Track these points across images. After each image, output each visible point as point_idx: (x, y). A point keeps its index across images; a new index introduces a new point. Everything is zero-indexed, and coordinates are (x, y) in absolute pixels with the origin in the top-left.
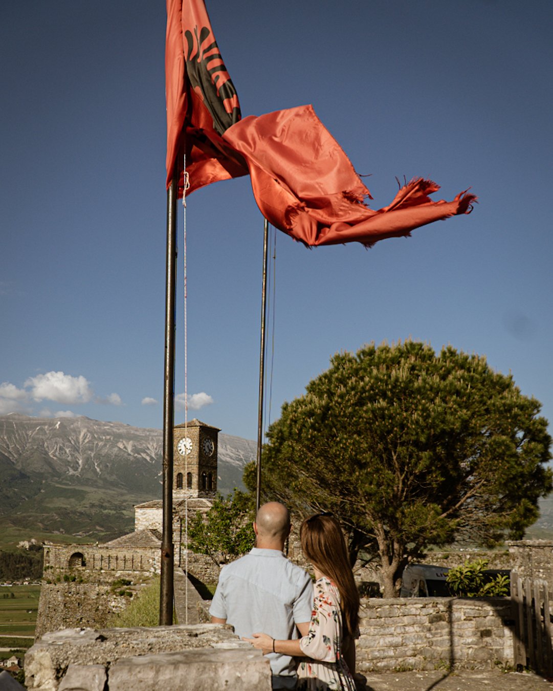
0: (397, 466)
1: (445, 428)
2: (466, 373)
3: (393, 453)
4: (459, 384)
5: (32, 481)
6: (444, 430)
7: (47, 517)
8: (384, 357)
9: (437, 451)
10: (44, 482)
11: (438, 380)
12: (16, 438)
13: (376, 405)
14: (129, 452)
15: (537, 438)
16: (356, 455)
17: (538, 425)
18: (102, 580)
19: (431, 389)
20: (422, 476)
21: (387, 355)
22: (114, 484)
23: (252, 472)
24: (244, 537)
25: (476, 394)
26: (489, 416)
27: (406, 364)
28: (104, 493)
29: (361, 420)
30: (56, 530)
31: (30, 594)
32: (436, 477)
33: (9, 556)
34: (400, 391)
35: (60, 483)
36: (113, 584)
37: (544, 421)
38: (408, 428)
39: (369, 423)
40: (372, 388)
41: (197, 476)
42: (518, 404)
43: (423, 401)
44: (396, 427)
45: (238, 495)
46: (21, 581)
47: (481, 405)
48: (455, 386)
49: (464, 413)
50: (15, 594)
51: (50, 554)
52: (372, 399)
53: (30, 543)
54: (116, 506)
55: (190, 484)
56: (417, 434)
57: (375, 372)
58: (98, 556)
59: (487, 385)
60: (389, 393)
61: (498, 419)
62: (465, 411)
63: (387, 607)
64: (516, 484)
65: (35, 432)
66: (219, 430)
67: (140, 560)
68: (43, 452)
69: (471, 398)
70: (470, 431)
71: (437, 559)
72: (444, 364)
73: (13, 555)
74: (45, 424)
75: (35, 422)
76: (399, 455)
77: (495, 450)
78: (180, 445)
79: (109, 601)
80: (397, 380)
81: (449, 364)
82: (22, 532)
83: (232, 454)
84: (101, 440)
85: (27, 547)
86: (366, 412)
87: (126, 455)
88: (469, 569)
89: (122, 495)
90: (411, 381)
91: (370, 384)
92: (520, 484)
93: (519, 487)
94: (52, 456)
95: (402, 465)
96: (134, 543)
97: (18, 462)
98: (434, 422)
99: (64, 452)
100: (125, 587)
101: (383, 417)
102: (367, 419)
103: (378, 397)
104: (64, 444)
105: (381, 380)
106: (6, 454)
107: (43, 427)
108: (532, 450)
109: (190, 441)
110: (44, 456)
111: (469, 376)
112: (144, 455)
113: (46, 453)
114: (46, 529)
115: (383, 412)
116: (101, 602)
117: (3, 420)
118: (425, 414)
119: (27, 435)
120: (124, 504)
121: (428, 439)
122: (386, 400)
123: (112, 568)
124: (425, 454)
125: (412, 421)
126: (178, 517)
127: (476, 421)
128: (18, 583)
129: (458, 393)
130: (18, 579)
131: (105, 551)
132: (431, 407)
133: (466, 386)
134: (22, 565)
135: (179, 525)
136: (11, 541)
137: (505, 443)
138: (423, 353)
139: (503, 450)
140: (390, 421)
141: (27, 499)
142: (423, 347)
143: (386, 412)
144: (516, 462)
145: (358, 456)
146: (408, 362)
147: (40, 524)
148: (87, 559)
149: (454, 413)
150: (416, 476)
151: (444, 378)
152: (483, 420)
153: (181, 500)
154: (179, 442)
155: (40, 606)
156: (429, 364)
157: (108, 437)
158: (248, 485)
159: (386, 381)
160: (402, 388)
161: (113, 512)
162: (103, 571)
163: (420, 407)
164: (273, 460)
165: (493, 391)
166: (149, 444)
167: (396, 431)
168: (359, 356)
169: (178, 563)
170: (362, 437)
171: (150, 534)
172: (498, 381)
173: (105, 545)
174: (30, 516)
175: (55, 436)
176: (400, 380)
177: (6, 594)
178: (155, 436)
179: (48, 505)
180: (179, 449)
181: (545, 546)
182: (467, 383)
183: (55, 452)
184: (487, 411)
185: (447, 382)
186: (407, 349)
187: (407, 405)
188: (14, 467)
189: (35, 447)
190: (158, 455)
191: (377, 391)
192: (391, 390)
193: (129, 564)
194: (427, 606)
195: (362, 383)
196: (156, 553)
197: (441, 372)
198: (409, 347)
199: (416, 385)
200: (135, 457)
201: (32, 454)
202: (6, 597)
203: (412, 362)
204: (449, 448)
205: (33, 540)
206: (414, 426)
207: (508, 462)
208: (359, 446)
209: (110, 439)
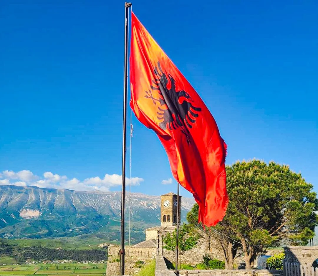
0: (249, 213)
1: (268, 197)
2: (279, 173)
3: (247, 208)
4: (275, 178)
5: (105, 219)
6: (269, 198)
7: (111, 234)
8: (243, 167)
9: (266, 207)
10: (109, 219)
11: (266, 177)
12: (98, 201)
13: (239, 188)
14: (145, 206)
15: (312, 201)
16: (230, 209)
17: (312, 195)
18: (132, 261)
19: (263, 180)
20: (260, 218)
21: (244, 166)
22: (138, 220)
23: (190, 216)
24: (188, 243)
25: (283, 182)
26: (289, 191)
27: (252, 170)
28: (135, 223)
29: (232, 194)
30: (115, 239)
31: (104, 267)
32: (266, 218)
33: (95, 250)
34: (249, 182)
35: (116, 219)
36: (137, 263)
37: (315, 193)
38: (252, 197)
39: (236, 196)
40: (237, 181)
41: (172, 217)
42: (302, 186)
43: (259, 186)
44: (247, 197)
45: (185, 225)
46: (100, 261)
47: (286, 187)
48: (274, 179)
49: (278, 191)
50: (98, 267)
51: (111, 250)
52: (237, 185)
53: (104, 245)
54: (140, 229)
55: (169, 220)
56: (256, 200)
57: (238, 174)
58: (130, 251)
59: (289, 178)
60: (244, 183)
61: (293, 193)
62: (278, 190)
63: (231, 273)
64: (302, 221)
65: (106, 198)
66: (181, 197)
67: (148, 253)
68: (109, 206)
69: (281, 184)
70: (281, 198)
71: (279, 253)
72: (269, 169)
73: (97, 250)
74: (110, 194)
75: (105, 194)
76: (249, 209)
77: (291, 206)
78: (164, 203)
79: (135, 270)
80: (248, 177)
81: (271, 170)
82: (101, 240)
83: (189, 206)
84: (133, 201)
85: (103, 247)
86: (234, 191)
87: (144, 207)
88: (276, 258)
89: (142, 224)
90: (253, 177)
91: (236, 179)
92: (304, 221)
93: (303, 222)
94: (113, 208)
95: (251, 213)
96: (146, 246)
97: (99, 211)
98: (263, 195)
99: (118, 206)
100: (141, 264)
101: (242, 193)
102: (235, 194)
103: (240, 184)
104: (117, 203)
105: (241, 177)
106: (94, 207)
107: (109, 196)
108: (309, 206)
109: (169, 201)
110: (109, 208)
111: (280, 174)
112: (151, 207)
113: (110, 207)
114: (111, 239)
115: (242, 191)
116: (132, 271)
117: (92, 193)
118: (260, 191)
119: (102, 199)
120: (143, 228)
121: (261, 202)
122: (243, 186)
123: (136, 256)
124: (261, 209)
125: (254, 194)
126: (161, 235)
127: (283, 194)
128: (99, 262)
129: (275, 182)
130: (99, 260)
131: (133, 249)
132: (262, 188)
133: (279, 179)
134: (101, 254)
135: (162, 238)
136: (96, 244)
137: (296, 203)
138: (260, 165)
139: (295, 206)
140: (245, 195)
141: (102, 226)
142: (260, 162)
143: (243, 191)
144: (302, 212)
145: (231, 210)
146: (253, 169)
147: (108, 237)
148: (126, 252)
149: (273, 190)
150: (258, 218)
151: (269, 175)
152: (286, 193)
153: (165, 227)
154: (164, 202)
155: (107, 272)
156: (263, 170)
157: (136, 200)
158: (189, 221)
159: (243, 177)
160: (250, 180)
161: (139, 232)
162: (132, 257)
163: (258, 189)
164: (196, 211)
165: (291, 181)
166: (154, 202)
167: (247, 199)
168: (233, 167)
169: (162, 254)
170: (233, 201)
171: (152, 241)
172: (294, 176)
173: (133, 246)
174: (104, 234)
175: (114, 199)
176: (249, 177)
177: (94, 267)
178: (156, 199)
179: (111, 229)
180: (164, 205)
181: (298, 249)
182: (279, 177)
183: (114, 206)
184: (289, 189)
185: (270, 177)
186: (253, 163)
187: (252, 187)
188: (98, 213)
189: (106, 204)
190: (157, 207)
191: (239, 182)
192: (245, 181)
193: (143, 254)
194: (247, 273)
195: (233, 179)
196: (154, 250)
197: (268, 173)
198: (254, 162)
199: (256, 179)
200: (148, 208)
201: (104, 207)
202: (94, 268)
203: (255, 169)
204: (271, 206)
205: (105, 244)
206: (255, 197)
207: (297, 211)
208: (231, 205)
209: (137, 200)
